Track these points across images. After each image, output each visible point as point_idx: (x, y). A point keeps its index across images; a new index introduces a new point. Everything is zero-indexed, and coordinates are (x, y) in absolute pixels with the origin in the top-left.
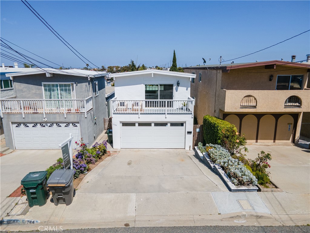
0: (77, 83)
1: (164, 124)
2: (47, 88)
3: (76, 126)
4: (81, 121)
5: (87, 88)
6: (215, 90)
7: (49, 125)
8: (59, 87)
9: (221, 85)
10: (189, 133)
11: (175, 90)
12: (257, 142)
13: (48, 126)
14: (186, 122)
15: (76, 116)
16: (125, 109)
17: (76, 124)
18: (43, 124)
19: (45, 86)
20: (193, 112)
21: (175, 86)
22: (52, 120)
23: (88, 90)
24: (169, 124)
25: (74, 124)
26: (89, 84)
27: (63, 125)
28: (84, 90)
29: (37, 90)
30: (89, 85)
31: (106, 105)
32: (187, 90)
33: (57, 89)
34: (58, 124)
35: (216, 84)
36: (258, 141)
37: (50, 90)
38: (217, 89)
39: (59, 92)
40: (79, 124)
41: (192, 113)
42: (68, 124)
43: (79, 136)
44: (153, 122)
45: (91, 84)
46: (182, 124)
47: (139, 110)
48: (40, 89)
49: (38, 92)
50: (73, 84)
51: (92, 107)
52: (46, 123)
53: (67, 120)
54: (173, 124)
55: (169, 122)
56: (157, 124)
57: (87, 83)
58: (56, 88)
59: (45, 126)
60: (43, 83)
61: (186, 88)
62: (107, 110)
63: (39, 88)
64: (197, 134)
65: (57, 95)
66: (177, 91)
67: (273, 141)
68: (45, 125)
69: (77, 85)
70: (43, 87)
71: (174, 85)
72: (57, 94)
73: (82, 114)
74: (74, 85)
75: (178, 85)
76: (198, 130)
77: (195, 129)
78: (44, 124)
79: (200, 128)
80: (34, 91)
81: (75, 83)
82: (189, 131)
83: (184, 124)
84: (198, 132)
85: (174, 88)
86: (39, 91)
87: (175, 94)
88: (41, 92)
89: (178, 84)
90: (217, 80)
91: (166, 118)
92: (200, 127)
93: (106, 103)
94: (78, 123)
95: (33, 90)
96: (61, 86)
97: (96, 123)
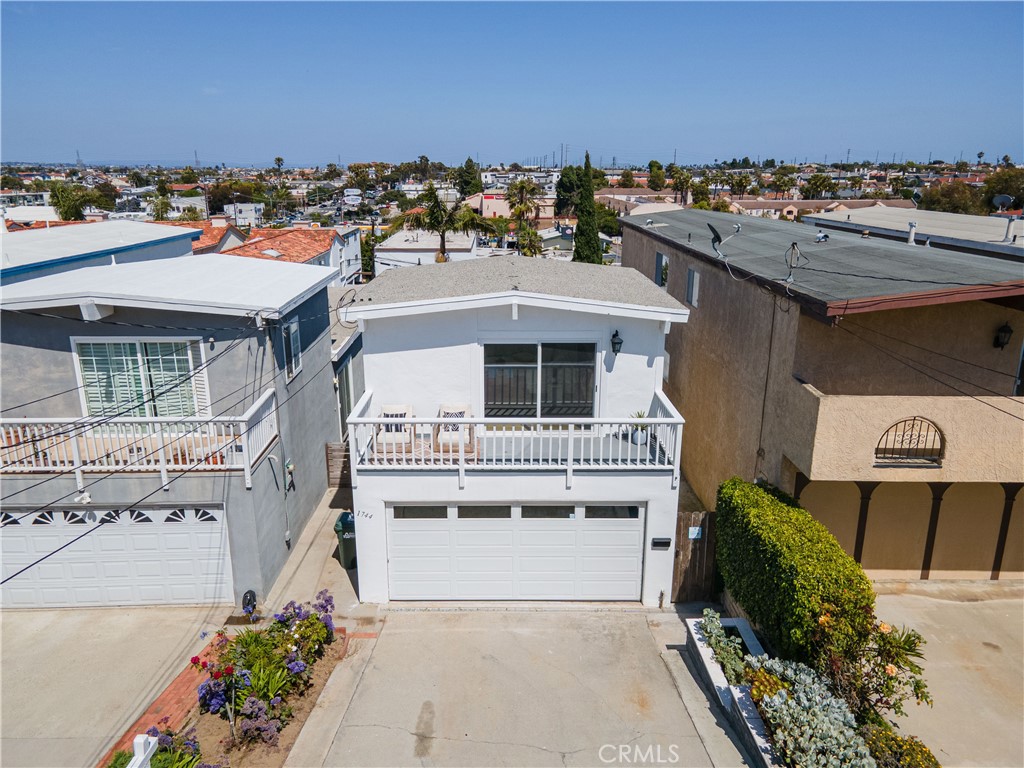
0: (211, 339)
1: (562, 511)
2: (94, 358)
3: (212, 519)
4: (230, 500)
5: (252, 360)
6: (764, 371)
7: (100, 514)
8: (139, 355)
9: (794, 363)
10: (661, 544)
11: (604, 367)
12: (927, 578)
13: (98, 519)
14: (647, 503)
15: (209, 484)
16: (404, 446)
17: (212, 512)
18: (77, 513)
19: (83, 349)
20: (676, 468)
21: (604, 352)
22: (112, 500)
23: (259, 364)
24: (580, 512)
25: (203, 511)
26: (261, 343)
27: (158, 516)
28: (240, 365)
29: (53, 368)
30: (262, 348)
31: (336, 389)
32: (650, 364)
33: (135, 362)
34: (137, 511)
35: (767, 345)
36: (933, 574)
37: (104, 365)
38: (774, 369)
39: (142, 372)
40: (221, 511)
41: (672, 471)
42: (177, 512)
43: (224, 555)
44: (517, 503)
45: (268, 344)
46: (632, 511)
47: (462, 449)
48: (63, 363)
49: (55, 376)
50: (197, 342)
51: (276, 432)
52: (90, 508)
53: (174, 498)
54: (595, 511)
55: (580, 504)
56: (531, 511)
57: (254, 341)
58: (130, 358)
59: (87, 520)
60: (74, 340)
61: (647, 358)
62: (339, 406)
63: (60, 358)
64: (691, 547)
65: (133, 384)
66: (609, 369)
67: (989, 573)
68: (84, 515)
69: (212, 348)
70: (75, 356)
71: (598, 347)
72: (132, 380)
73: (233, 473)
74: (202, 345)
75: (617, 346)
76: (694, 532)
77: (682, 530)
78: (80, 514)
79: (702, 526)
80: (39, 372)
81: (206, 341)
82: (661, 535)
83: (641, 511)
84: (695, 540)
85: (600, 357)
86: (62, 368)
87: (604, 381)
88: (71, 374)
89: (616, 344)
90: (776, 337)
91: (568, 488)
92: (703, 520)
93: (336, 380)
94: (219, 507)
95: (37, 367)
96: (146, 349)
97: (292, 484)
